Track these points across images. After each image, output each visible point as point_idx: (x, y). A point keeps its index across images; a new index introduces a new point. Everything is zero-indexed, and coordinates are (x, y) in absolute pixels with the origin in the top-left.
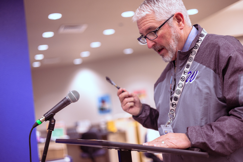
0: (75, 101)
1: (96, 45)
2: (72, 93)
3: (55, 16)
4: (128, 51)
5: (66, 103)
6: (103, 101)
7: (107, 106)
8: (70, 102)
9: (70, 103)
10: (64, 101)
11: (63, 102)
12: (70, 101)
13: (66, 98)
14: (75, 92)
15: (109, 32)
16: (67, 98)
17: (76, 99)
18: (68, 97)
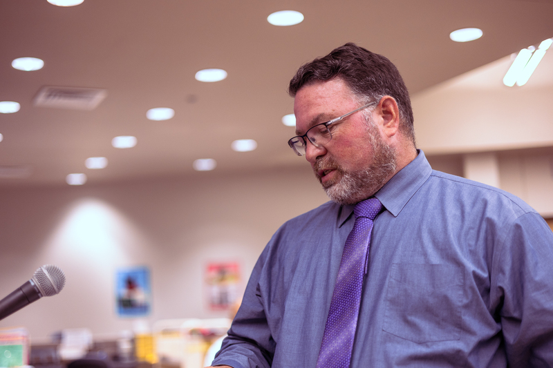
0: (51, 292)
1: (125, 142)
2: (46, 272)
3: (28, 64)
4: (205, 165)
5: (28, 296)
6: (130, 284)
7: (140, 296)
8: (39, 295)
9: (38, 298)
10: (25, 290)
11: (20, 293)
12: (39, 292)
13: (28, 283)
14: (54, 271)
15: (160, 114)
16: (32, 284)
17: (55, 288)
18: (34, 282)
